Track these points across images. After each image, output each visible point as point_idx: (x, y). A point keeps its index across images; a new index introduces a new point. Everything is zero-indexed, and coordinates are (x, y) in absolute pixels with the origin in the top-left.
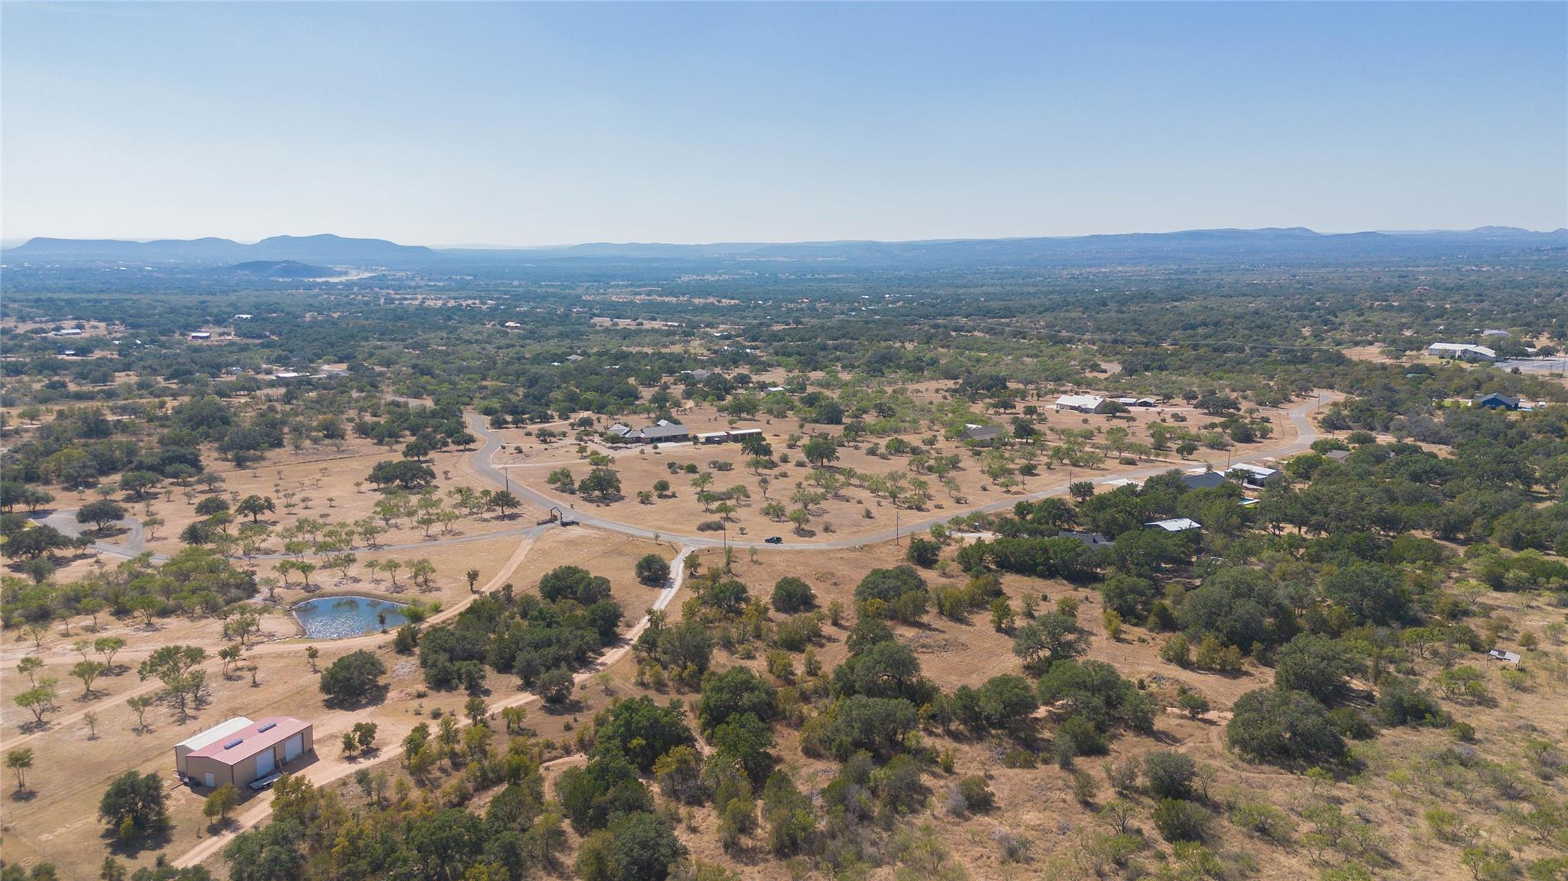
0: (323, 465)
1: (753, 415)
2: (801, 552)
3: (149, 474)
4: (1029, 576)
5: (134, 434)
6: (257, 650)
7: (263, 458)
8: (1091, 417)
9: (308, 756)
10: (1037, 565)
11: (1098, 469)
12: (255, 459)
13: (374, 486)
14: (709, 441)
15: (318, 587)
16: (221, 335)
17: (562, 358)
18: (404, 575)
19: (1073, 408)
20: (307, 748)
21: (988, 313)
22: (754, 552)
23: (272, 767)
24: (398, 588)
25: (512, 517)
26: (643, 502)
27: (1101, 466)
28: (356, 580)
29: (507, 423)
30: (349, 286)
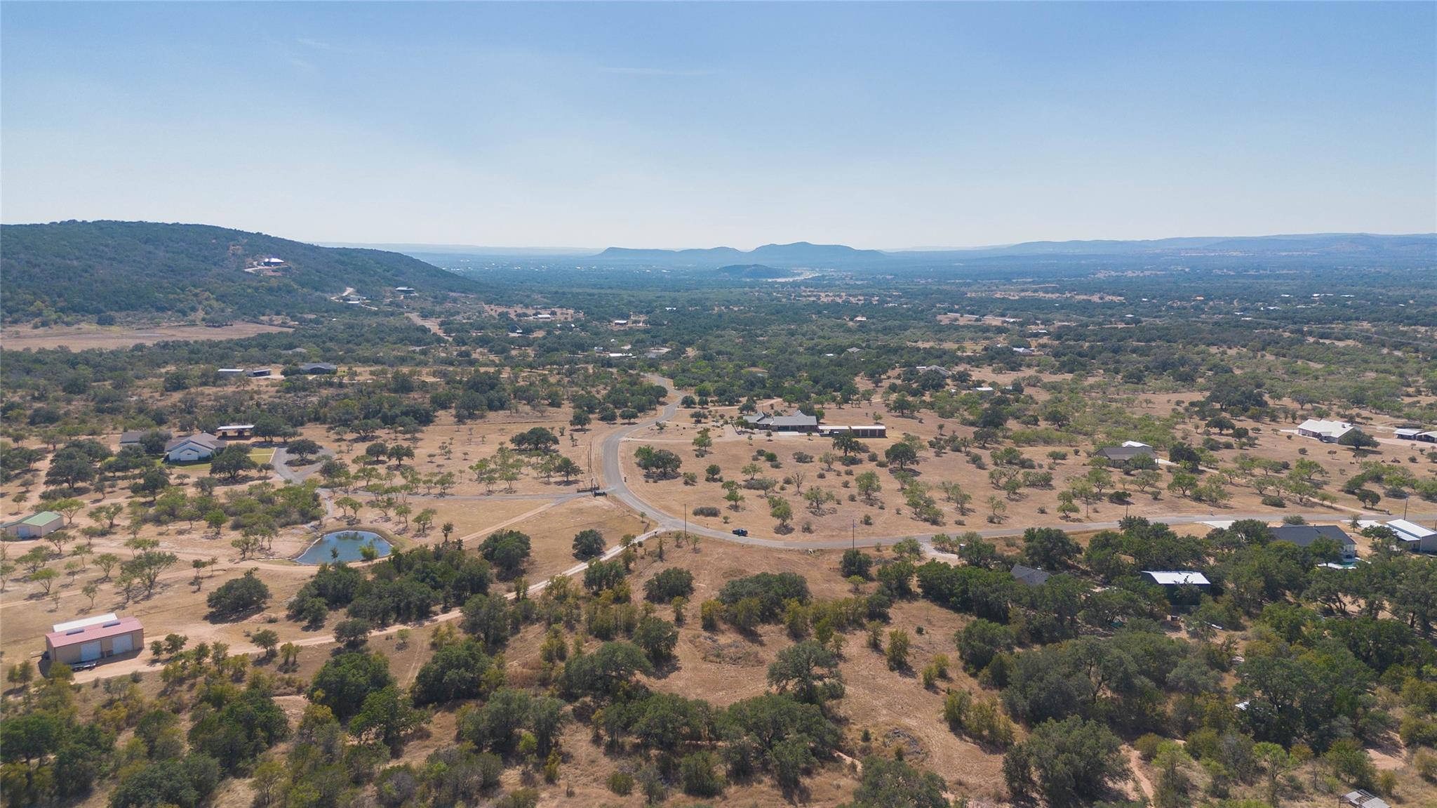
12: (476, 418)
14: (831, 433)
20: (136, 645)
22: (706, 540)
23: (98, 656)
24: (403, 531)
26: (686, 483)
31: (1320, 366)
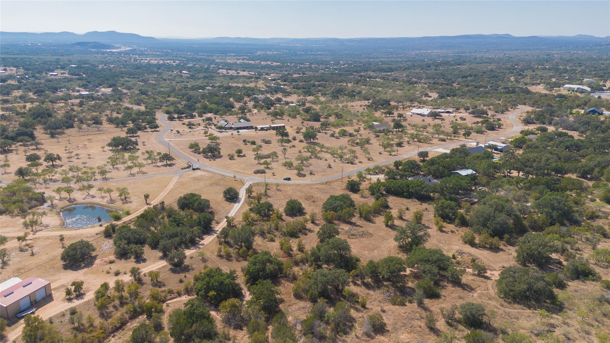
0: (90, 137)
1: (282, 117)
2: (299, 185)
3: (9, 141)
4: (400, 197)
5: (9, 121)
6: (38, 234)
7: (63, 133)
8: (426, 118)
9: (48, 298)
10: (404, 192)
11: (429, 143)
12: (59, 134)
13: (111, 148)
14: (262, 129)
15: (75, 200)
16: (62, 74)
17: (203, 88)
18: (115, 195)
19: (418, 114)
20: (48, 293)
21: (382, 70)
22: (278, 185)
23: (29, 304)
24: (112, 201)
25: (170, 165)
26: (230, 159)
27: (431, 142)
28: (93, 197)
29: (175, 118)
30: (120, 53)
31: (381, 89)
